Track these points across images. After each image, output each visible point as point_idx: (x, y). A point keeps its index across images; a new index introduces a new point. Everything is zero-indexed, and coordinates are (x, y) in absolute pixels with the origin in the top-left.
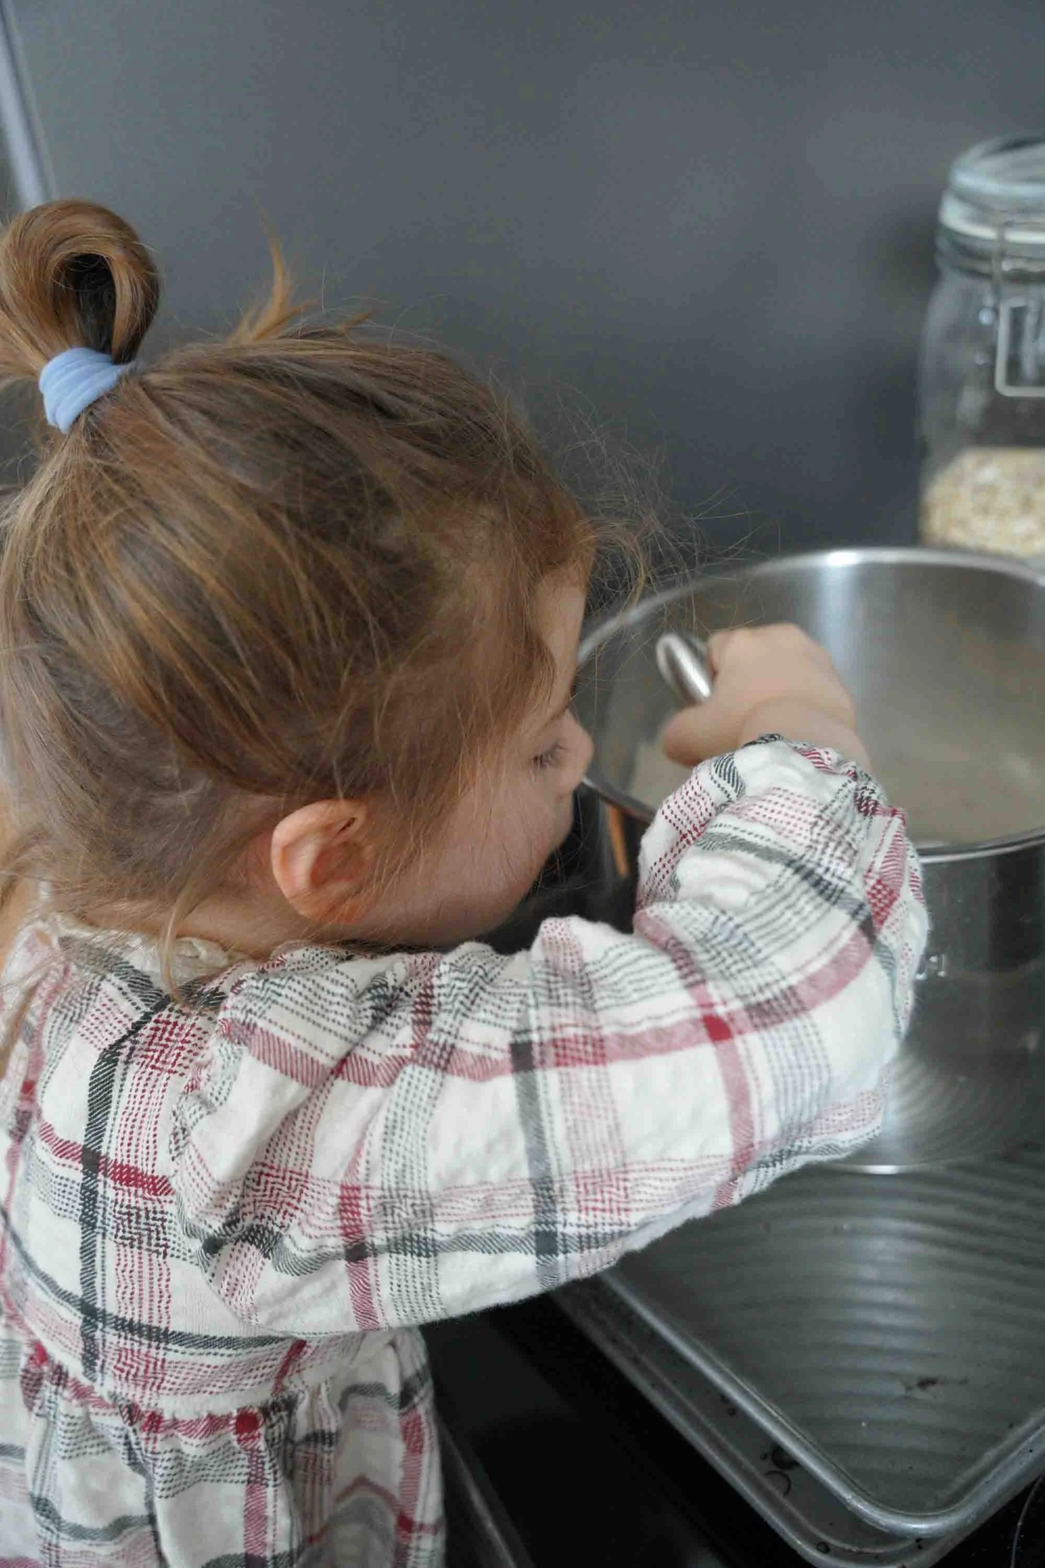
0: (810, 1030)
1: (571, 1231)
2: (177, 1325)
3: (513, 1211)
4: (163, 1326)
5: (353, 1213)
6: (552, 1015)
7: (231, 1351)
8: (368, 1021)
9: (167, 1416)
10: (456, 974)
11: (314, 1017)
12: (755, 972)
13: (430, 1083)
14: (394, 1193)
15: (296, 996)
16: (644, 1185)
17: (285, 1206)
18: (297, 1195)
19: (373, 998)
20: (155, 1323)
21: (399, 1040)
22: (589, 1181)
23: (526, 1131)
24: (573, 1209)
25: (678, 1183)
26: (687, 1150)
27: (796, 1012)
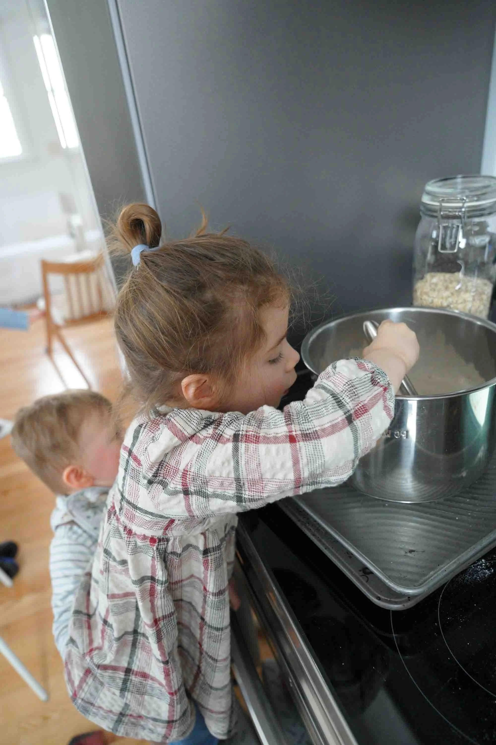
0: (320, 444)
1: (246, 496)
2: (139, 506)
3: (230, 488)
4: (136, 504)
5: (185, 478)
6: (247, 427)
7: (152, 517)
8: (202, 427)
9: (133, 531)
10: (229, 417)
11: (187, 421)
12: (307, 424)
13: (213, 444)
14: (197, 475)
15: (184, 415)
16: (268, 486)
17: (172, 477)
18: (176, 474)
19: (206, 421)
20: (135, 503)
21: (208, 432)
22: (252, 482)
23: (234, 460)
24: (247, 490)
25: (277, 486)
26: (280, 476)
27: (316, 438)
